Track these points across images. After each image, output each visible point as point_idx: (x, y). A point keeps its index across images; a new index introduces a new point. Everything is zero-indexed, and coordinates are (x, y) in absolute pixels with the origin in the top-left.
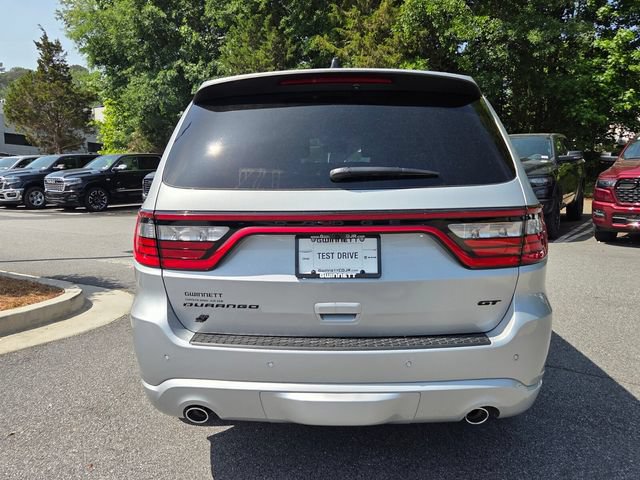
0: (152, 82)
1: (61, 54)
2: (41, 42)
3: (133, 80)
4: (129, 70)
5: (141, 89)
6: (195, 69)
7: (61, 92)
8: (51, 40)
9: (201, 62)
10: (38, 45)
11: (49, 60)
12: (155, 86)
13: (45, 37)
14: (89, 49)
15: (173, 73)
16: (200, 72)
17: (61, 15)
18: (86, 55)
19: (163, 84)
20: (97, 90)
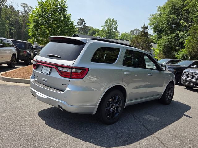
0: (168, 37)
1: (147, 30)
2: (143, 27)
3: (163, 37)
4: (163, 34)
5: (165, 39)
6: (182, 34)
7: (145, 40)
8: (146, 26)
9: (185, 32)
10: (142, 27)
11: (143, 31)
12: (169, 39)
13: (144, 25)
14: (153, 28)
15: (175, 35)
16: (184, 35)
17: (149, 19)
18: (153, 30)
19: (171, 38)
20: (153, 39)
